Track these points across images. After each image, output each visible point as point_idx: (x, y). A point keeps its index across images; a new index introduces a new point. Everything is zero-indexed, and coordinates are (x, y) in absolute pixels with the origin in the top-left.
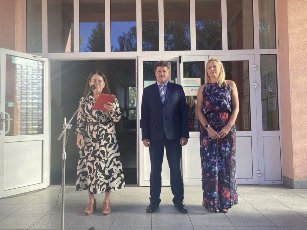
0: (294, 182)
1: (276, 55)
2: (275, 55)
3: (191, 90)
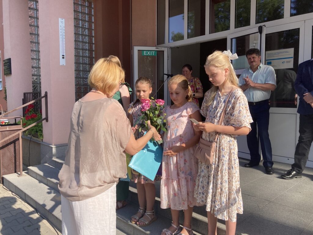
3: (283, 63)
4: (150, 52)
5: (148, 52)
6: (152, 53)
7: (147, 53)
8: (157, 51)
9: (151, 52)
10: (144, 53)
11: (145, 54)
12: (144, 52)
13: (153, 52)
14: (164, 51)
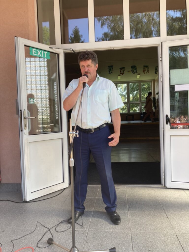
4: (40, 51)
5: (38, 50)
6: (44, 54)
7: (37, 53)
8: (51, 52)
9: (42, 52)
10: (33, 52)
11: (35, 53)
12: (33, 49)
13: (46, 53)
14: (58, 54)
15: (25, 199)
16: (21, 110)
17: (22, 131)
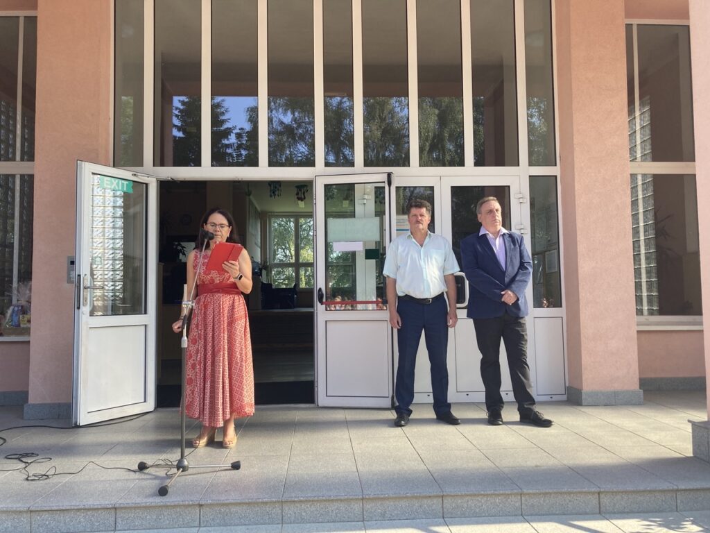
0: (583, 394)
1: (556, 176)
2: (554, 178)
4: (117, 180)
5: (113, 180)
6: (123, 184)
7: (111, 184)
8: (134, 181)
9: (120, 181)
10: (105, 182)
11: (107, 184)
12: (105, 179)
13: (126, 182)
14: (147, 185)
15: (76, 423)
16: (79, 276)
17: (79, 308)
